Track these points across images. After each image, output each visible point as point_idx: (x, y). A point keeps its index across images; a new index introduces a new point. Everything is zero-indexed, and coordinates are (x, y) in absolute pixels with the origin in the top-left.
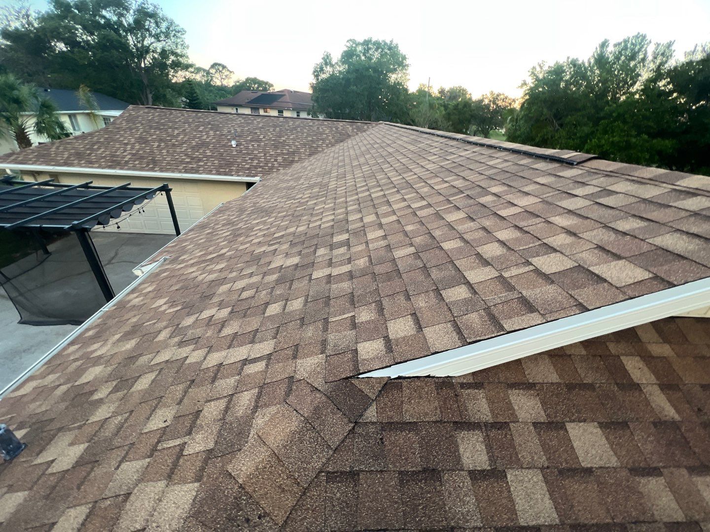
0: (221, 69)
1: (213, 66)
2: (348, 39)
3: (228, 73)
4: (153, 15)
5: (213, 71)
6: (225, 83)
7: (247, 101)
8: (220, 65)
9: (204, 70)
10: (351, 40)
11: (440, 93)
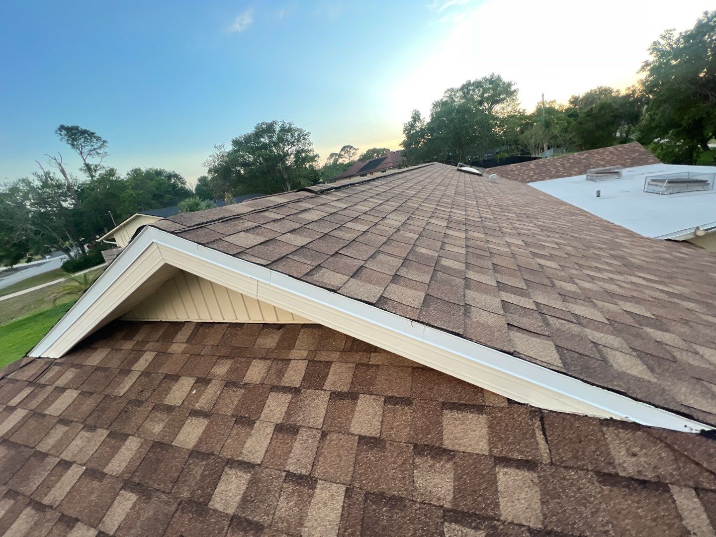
0: (348, 149)
1: (342, 150)
2: (446, 90)
3: (354, 151)
4: (289, 130)
5: (343, 153)
6: (352, 159)
7: (357, 171)
8: (348, 146)
9: (336, 154)
10: (449, 90)
11: (571, 103)
